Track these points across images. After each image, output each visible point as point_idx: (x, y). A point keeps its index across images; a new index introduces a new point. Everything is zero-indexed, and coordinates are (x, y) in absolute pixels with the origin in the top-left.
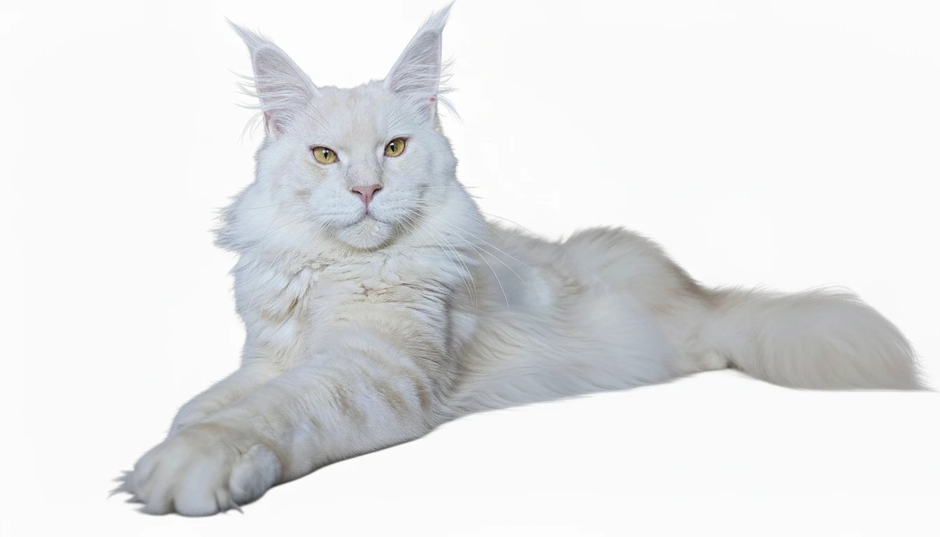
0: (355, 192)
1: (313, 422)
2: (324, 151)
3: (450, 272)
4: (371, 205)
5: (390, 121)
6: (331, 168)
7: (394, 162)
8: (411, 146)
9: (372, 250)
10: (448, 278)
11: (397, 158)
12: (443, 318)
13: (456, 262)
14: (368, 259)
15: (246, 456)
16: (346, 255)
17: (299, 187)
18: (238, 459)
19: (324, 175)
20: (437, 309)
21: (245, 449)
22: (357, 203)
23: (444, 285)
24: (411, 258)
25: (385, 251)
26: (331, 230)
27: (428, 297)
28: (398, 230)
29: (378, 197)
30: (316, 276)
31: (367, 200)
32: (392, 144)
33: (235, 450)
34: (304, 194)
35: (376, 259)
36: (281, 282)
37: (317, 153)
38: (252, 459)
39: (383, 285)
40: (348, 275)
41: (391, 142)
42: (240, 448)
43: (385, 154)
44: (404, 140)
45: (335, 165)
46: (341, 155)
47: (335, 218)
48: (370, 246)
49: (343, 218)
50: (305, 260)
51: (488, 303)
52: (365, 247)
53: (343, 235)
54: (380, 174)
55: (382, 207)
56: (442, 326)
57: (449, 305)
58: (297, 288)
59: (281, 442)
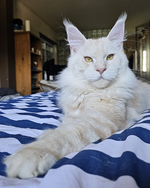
0: (98, 71)
1: (70, 144)
2: (88, 58)
3: (127, 95)
4: (103, 75)
5: (109, 49)
6: (90, 63)
7: (110, 62)
8: (115, 57)
9: (103, 88)
10: (126, 97)
11: (111, 60)
12: (125, 109)
13: (128, 92)
14: (101, 91)
15: (44, 158)
16: (95, 90)
17: (81, 69)
18: (41, 159)
19: (89, 65)
20: (122, 106)
21: (43, 156)
22: (98, 74)
23: (125, 99)
24: (114, 91)
25: (107, 89)
26: (90, 82)
27: (119, 102)
28: (111, 82)
29: (105, 72)
30: (86, 96)
31: (101, 73)
32: (109, 56)
33: (39, 156)
34: (82, 71)
35: (104, 91)
36: (75, 98)
37: (86, 59)
38: (46, 158)
39: (107, 99)
40: (96, 95)
41: (109, 55)
42: (41, 155)
43: (107, 59)
44: (112, 55)
45: (92, 62)
46: (94, 59)
47: (91, 78)
48: (102, 87)
49: (94, 79)
50: (83, 91)
51: (138, 104)
52: (100, 87)
53: (94, 83)
54: (106, 65)
55: (106, 75)
56: (124, 111)
57: (126, 105)
58: (80, 100)
59: (57, 152)
